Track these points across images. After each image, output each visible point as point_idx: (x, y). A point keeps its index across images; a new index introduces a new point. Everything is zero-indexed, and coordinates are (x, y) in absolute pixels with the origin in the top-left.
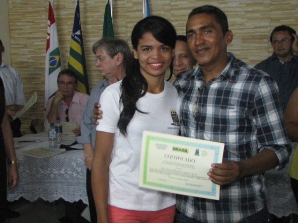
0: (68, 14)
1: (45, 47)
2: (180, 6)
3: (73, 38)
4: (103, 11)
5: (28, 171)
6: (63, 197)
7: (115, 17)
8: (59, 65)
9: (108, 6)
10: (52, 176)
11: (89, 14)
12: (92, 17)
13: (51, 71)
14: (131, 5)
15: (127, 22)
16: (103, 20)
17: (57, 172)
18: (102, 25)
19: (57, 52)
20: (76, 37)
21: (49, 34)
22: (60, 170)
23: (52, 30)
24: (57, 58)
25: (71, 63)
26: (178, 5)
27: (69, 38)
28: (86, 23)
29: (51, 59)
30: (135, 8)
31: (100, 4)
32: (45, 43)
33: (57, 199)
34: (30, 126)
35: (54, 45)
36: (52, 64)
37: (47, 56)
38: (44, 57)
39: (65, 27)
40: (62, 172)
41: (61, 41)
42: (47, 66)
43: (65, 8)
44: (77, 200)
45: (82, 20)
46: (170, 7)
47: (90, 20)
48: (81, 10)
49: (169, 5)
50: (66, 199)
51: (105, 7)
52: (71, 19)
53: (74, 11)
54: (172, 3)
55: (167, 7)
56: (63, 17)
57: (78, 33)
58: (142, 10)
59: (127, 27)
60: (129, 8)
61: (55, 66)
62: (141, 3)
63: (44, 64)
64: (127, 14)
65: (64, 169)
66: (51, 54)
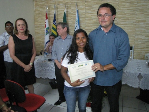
0: (52, 16)
1: (45, 27)
2: (88, 13)
3: (53, 24)
4: (63, 15)
5: (37, 68)
6: (48, 77)
7: (67, 17)
8: (49, 32)
9: (65, 13)
10: (45, 70)
11: (59, 16)
12: (60, 17)
13: (46, 34)
14: (72, 13)
15: (71, 18)
16: (63, 18)
17: (46, 69)
18: (63, 20)
19: (48, 28)
20: (55, 24)
21: (46, 23)
22: (47, 68)
23: (47, 21)
24: (48, 30)
25: (53, 32)
26: (87, 13)
27: (52, 24)
28: (58, 19)
29: (46, 31)
30: (74, 14)
31: (62, 13)
32: (45, 26)
33: (46, 78)
34: (40, 52)
35: (47, 26)
36: (47, 32)
37: (45, 30)
38: (44, 30)
39: (51, 20)
40: (48, 69)
41: (50, 25)
42: (45, 33)
43: (51, 14)
44: (53, 78)
45: (56, 18)
46: (85, 13)
47: (59, 18)
48: (56, 15)
49: (85, 12)
50: (49, 78)
51: (64, 14)
52: (53, 18)
53: (54, 15)
54: (86, 12)
55: (84, 13)
56: (51, 17)
57: (55, 22)
58: (76, 15)
59: (71, 20)
60: (72, 14)
61: (48, 33)
62: (76, 12)
63: (44, 32)
64: (71, 16)
65: (49, 68)
66: (46, 29)
